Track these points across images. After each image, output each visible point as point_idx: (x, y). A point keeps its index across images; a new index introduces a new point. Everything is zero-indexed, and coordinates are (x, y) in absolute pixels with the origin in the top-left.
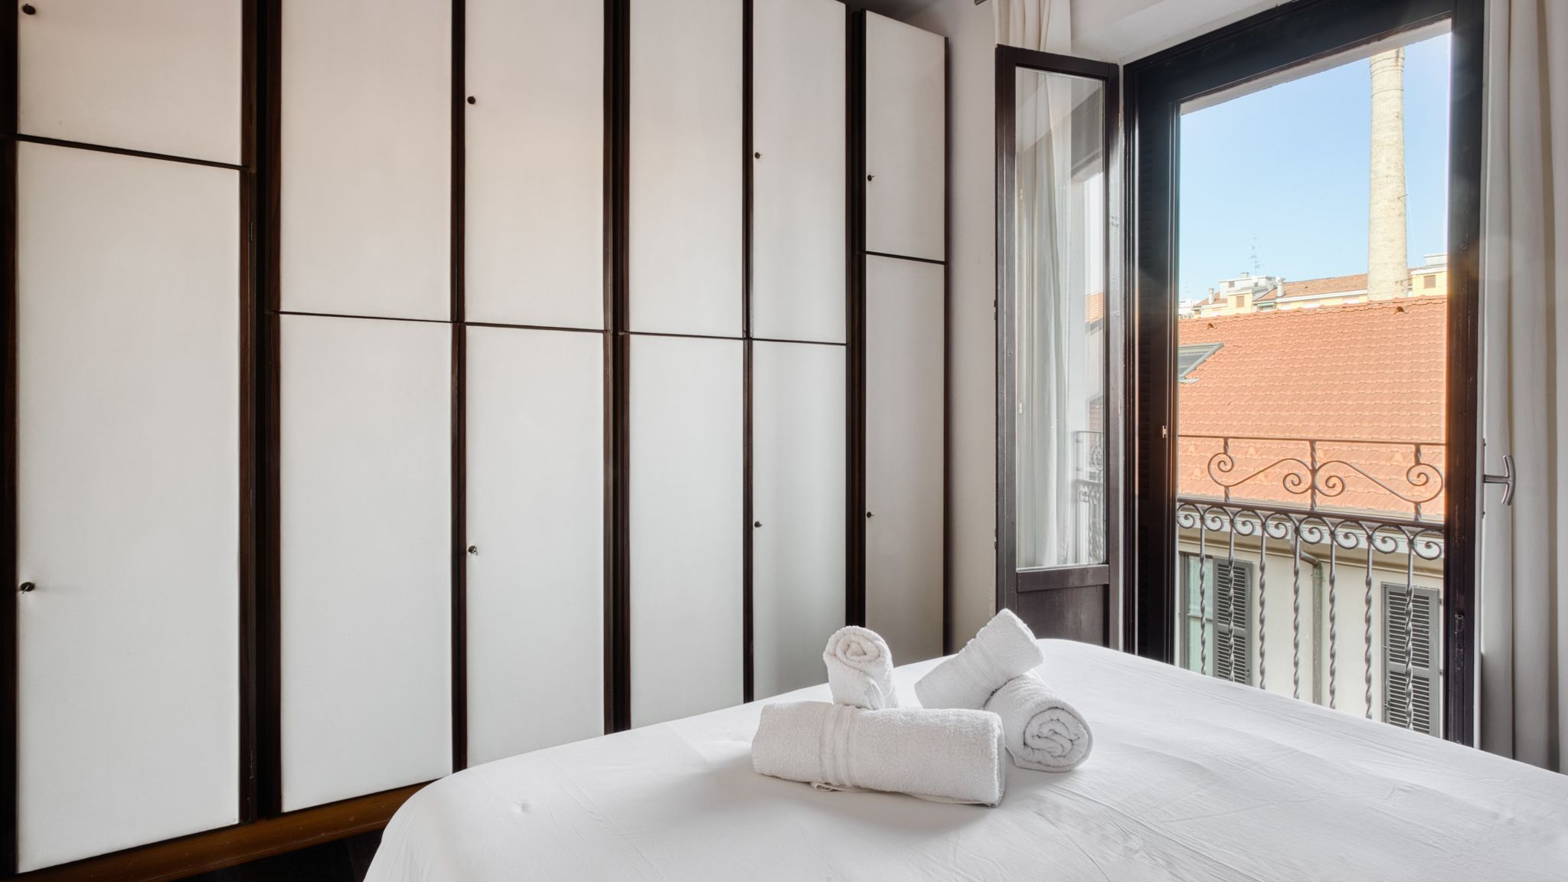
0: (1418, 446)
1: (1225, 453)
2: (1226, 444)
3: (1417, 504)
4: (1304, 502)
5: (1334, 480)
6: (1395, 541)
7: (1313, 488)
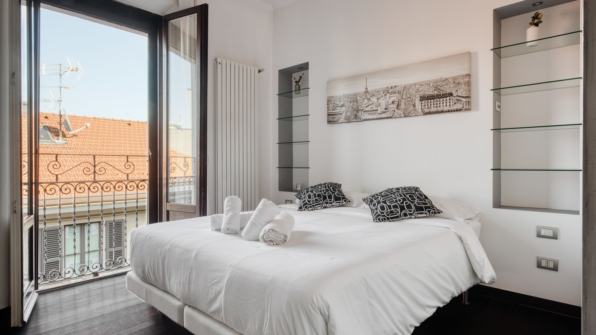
0: (128, 156)
1: (57, 161)
2: (57, 157)
3: (128, 175)
4: (91, 178)
5: (101, 169)
7: (95, 172)
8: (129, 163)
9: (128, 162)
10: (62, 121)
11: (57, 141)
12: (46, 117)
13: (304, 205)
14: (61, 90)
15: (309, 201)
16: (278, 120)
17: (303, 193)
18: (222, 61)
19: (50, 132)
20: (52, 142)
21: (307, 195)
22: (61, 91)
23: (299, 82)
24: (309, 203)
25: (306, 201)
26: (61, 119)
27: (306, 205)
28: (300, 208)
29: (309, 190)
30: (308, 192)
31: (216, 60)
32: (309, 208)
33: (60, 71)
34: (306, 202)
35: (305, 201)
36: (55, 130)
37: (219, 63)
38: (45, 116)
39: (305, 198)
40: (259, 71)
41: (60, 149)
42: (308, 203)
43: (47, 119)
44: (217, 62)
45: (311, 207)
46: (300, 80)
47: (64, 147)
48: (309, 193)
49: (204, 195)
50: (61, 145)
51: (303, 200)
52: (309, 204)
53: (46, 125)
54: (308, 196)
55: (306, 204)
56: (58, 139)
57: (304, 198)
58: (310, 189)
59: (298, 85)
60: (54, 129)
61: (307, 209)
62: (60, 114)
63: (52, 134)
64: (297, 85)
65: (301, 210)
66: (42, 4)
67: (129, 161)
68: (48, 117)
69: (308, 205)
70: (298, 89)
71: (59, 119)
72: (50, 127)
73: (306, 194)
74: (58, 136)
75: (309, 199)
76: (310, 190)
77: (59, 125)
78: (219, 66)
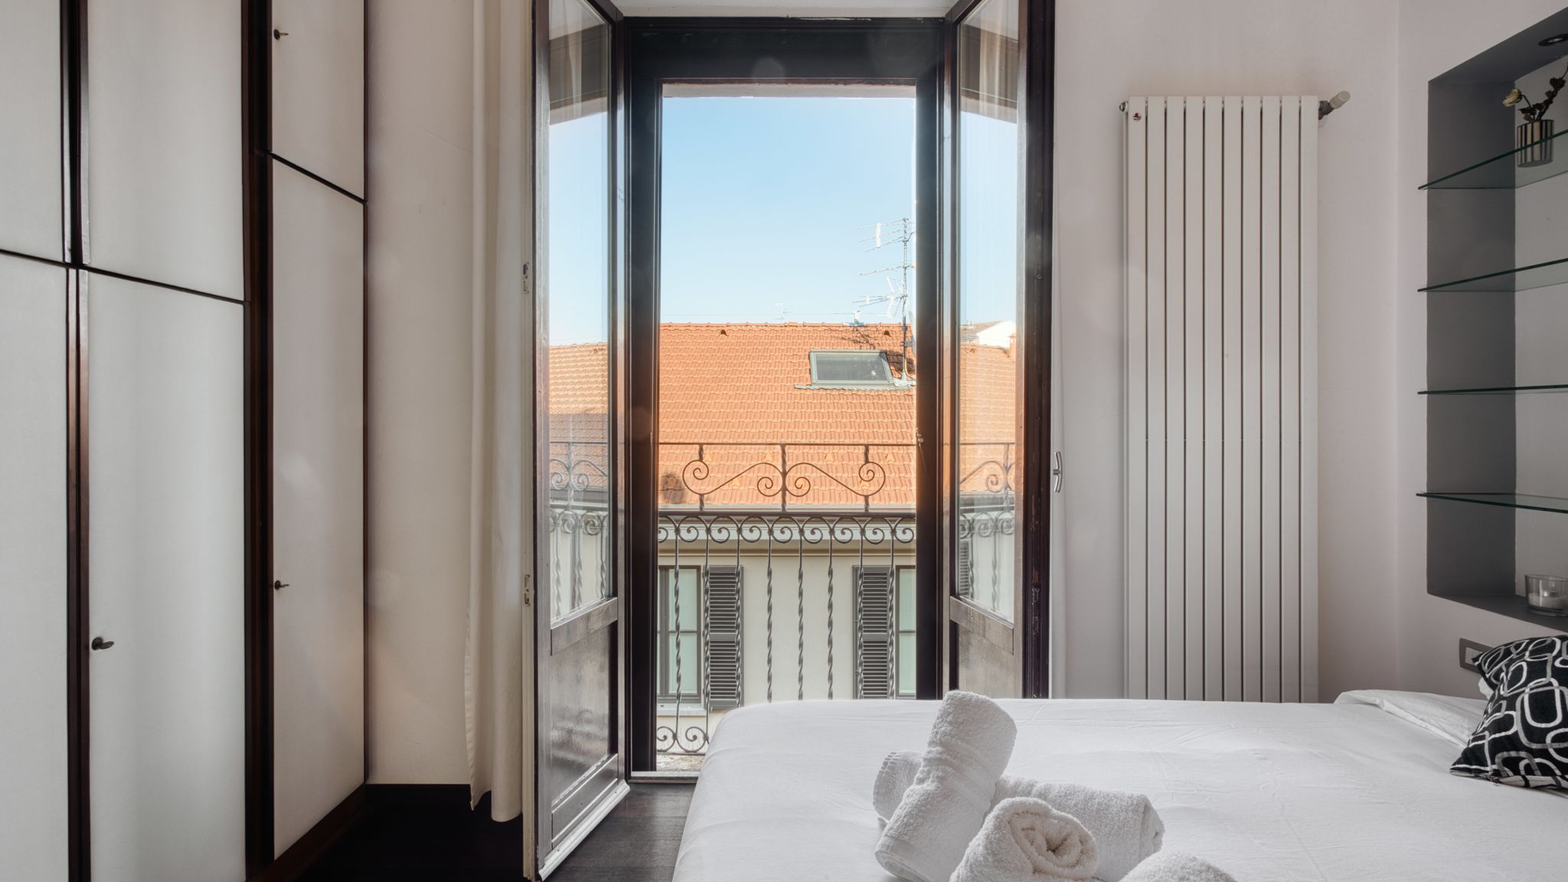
0: (867, 447)
1: (701, 459)
2: (701, 450)
3: (866, 498)
4: (775, 504)
5: (800, 482)
6: (850, 530)
7: (784, 489)
8: (870, 466)
9: (867, 461)
10: (907, 340)
11: (897, 382)
12: (887, 333)
13: (1497, 746)
14: (905, 274)
15: (1532, 733)
16: (1425, 294)
17: (1512, 668)
18: (1147, 108)
19: (888, 360)
20: (889, 385)
21: (1527, 690)
22: (907, 276)
23: (1543, 107)
24: (1534, 746)
25: (1517, 727)
26: (905, 334)
27: (1513, 754)
28: (1471, 761)
29: (1549, 657)
30: (1537, 670)
31: (1123, 110)
32: (1529, 770)
33: (905, 232)
34: (1516, 733)
35: (1507, 722)
36: (898, 359)
37: (1137, 115)
38: (884, 330)
39: (1511, 706)
40: (1320, 109)
41: (900, 400)
42: (1524, 740)
43: (887, 336)
44: (1127, 113)
45: (1545, 771)
46: (1551, 96)
47: (908, 395)
48: (1544, 680)
49: (1039, 597)
50: (904, 390)
51: (1499, 715)
52: (1535, 753)
53: (884, 348)
54: (1531, 696)
55: (1513, 742)
56: (900, 378)
57: (1504, 703)
58: (1559, 654)
59: (1537, 125)
60: (897, 355)
61: (1517, 772)
62: (905, 324)
63: (892, 368)
64: (1532, 121)
65: (1477, 774)
66: (665, 87)
67: (870, 460)
68: (890, 332)
69: (1523, 754)
70: (1537, 138)
71: (902, 335)
72: (890, 351)
73: (1525, 684)
74: (900, 370)
75: (1534, 718)
76: (1557, 664)
77: (902, 348)
78: (1136, 128)
